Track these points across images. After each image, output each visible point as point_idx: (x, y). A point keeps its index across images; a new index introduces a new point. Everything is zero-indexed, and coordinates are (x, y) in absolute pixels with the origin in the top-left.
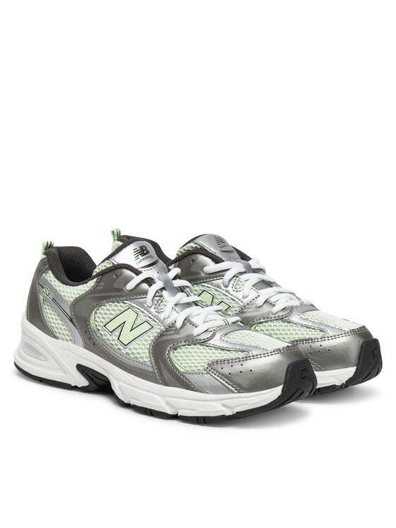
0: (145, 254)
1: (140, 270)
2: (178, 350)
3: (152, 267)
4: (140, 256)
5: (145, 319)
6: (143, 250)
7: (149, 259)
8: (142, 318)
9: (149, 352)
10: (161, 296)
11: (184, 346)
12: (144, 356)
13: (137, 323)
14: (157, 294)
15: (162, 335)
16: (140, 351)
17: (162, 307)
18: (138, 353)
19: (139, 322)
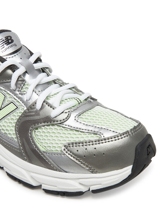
0: (9, 43)
1: (5, 57)
2: (39, 130)
3: (15, 54)
4: (5, 45)
5: (11, 100)
6: (8, 40)
7: (13, 47)
8: (9, 99)
9: (16, 130)
10: (24, 81)
11: (44, 126)
12: (11, 132)
13: (5, 104)
14: (20, 79)
15: (25, 115)
16: (8, 129)
17: (25, 90)
18: (7, 130)
19: (6, 103)
